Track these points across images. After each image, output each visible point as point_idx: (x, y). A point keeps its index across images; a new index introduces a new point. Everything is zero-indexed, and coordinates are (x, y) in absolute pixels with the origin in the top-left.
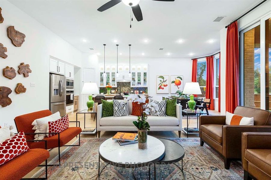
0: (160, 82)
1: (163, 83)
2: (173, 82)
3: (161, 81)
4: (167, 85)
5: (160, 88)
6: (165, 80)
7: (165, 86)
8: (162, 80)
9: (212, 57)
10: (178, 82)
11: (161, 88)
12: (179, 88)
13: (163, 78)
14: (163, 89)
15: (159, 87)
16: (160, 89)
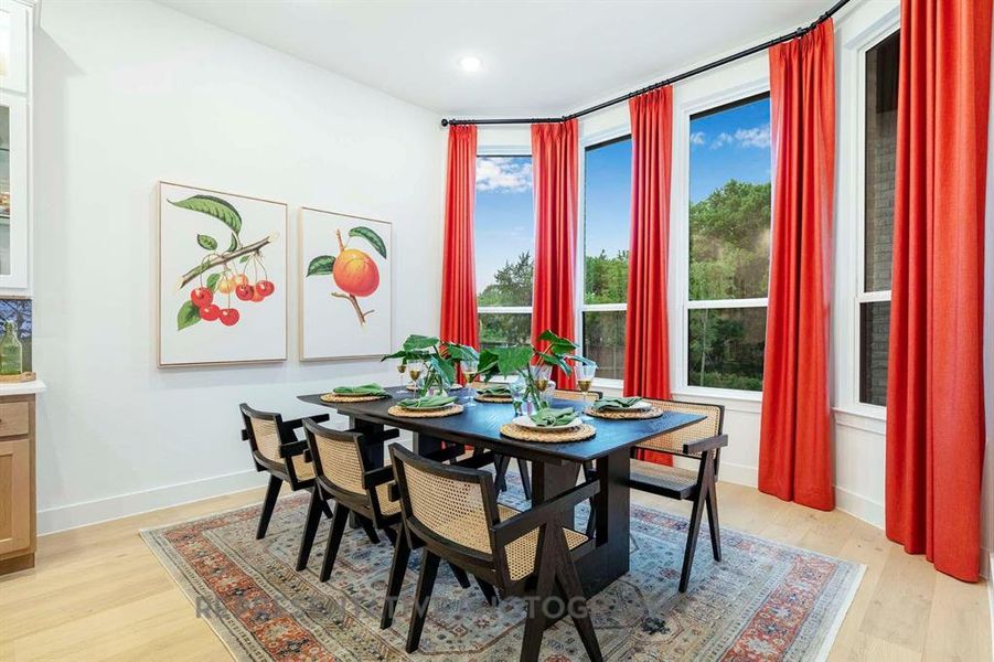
0: (202, 255)
1: (236, 266)
2: (324, 265)
3: (207, 243)
4: (267, 289)
5: (200, 308)
6: (246, 240)
7: (247, 293)
8: (221, 234)
9: (567, 125)
10: (356, 266)
11: (215, 314)
12: (362, 317)
13: (232, 219)
14: (231, 318)
15: (185, 296)
16: (202, 325)
